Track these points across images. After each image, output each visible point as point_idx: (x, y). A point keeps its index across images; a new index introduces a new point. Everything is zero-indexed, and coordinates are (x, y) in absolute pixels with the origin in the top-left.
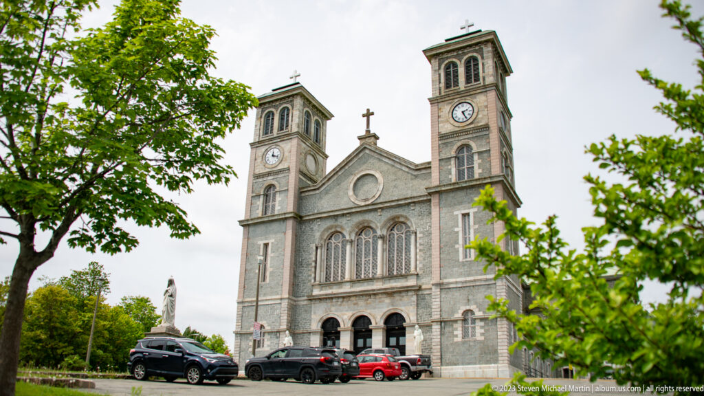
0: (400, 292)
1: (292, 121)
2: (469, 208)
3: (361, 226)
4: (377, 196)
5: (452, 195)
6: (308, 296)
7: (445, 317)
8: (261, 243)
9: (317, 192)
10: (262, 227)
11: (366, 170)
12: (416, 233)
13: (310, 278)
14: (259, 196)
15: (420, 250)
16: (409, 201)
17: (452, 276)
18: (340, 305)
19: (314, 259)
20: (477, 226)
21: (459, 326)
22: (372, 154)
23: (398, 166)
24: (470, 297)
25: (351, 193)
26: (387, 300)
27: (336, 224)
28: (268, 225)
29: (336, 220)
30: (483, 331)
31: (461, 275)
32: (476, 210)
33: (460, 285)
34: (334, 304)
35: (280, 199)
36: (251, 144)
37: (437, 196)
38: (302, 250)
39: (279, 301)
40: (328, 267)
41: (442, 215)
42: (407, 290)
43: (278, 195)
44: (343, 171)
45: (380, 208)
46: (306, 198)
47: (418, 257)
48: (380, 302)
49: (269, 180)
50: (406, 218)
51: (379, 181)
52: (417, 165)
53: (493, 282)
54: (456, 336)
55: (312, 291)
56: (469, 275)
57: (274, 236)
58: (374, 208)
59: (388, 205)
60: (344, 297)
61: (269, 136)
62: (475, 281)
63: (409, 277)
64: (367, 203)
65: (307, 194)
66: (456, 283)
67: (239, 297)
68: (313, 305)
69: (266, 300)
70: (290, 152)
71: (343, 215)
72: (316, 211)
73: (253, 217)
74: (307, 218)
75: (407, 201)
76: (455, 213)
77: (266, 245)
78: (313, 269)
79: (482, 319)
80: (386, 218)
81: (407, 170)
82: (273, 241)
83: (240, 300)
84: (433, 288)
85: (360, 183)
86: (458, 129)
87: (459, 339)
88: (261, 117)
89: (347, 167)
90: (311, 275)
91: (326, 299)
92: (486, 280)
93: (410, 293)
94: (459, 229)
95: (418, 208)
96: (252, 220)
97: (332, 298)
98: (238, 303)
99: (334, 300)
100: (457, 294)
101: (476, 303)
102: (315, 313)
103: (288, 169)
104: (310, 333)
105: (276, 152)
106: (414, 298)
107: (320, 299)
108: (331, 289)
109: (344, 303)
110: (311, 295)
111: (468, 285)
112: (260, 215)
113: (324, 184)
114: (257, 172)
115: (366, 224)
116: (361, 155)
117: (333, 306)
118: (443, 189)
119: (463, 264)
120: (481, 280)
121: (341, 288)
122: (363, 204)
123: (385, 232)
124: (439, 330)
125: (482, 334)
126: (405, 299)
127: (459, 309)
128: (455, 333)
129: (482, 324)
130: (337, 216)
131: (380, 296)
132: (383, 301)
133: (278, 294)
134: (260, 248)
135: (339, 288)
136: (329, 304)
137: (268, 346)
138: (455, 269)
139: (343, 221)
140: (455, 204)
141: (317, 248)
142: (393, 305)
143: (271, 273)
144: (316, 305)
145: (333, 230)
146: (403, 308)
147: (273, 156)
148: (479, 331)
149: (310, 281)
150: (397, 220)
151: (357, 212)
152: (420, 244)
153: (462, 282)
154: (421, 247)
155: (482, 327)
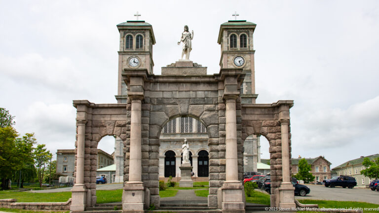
0: (206, 141)
1: (145, 44)
18: (175, 145)
26: (200, 144)
36: (119, 52)
48: (196, 145)
60: (177, 141)
61: (129, 50)
70: (145, 62)
88: (124, 37)
91: (167, 141)
97: (171, 141)
102: (161, 148)
105: (136, 60)
107: (164, 141)
108: (169, 136)
109: (177, 144)
117: (171, 145)
121: (175, 136)
131: (196, 142)
136: (169, 144)
142: (202, 147)
144: (162, 144)
146: (207, 148)
147: (134, 62)
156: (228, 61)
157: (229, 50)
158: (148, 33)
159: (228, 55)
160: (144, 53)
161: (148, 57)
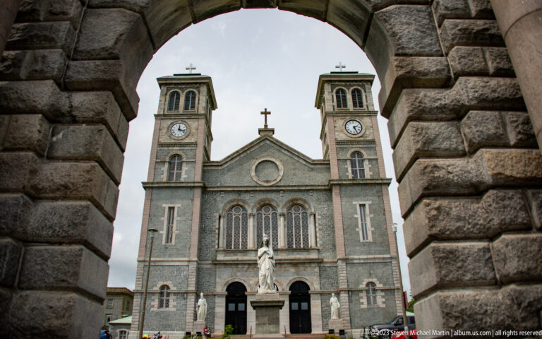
0: (304, 263)
1: (198, 103)
2: (365, 201)
3: (262, 203)
4: (278, 180)
5: (350, 188)
6: (213, 261)
7: (352, 287)
8: (166, 206)
9: (220, 168)
10: (168, 192)
11: (267, 156)
12: (315, 215)
13: (213, 244)
14: (164, 162)
15: (320, 229)
16: (309, 188)
17: (355, 253)
18: (246, 271)
19: (217, 227)
20: (372, 216)
21: (364, 294)
22: (273, 145)
23: (297, 159)
24: (372, 272)
25: (253, 174)
26: (292, 270)
27: (239, 198)
28: (173, 190)
29: (240, 195)
30: (384, 300)
31: (362, 253)
32: (370, 202)
33: (362, 261)
34: (239, 269)
35: (187, 169)
36: (156, 116)
37: (338, 187)
38: (205, 217)
39: (186, 264)
40: (229, 236)
41: (343, 203)
42: (311, 262)
43: (184, 165)
44: (245, 154)
45: (282, 190)
46: (208, 171)
47: (318, 235)
48: (285, 271)
49: (176, 150)
50: (305, 201)
51: (279, 168)
52: (314, 161)
53: (389, 260)
54: (362, 303)
55: (216, 256)
56: (369, 253)
57: (180, 201)
58: (276, 189)
59: (291, 188)
60: (249, 264)
61: (173, 112)
62: (374, 258)
63: (311, 251)
64: (269, 184)
65: (209, 168)
66: (360, 259)
67: (139, 256)
68: (217, 270)
69: (172, 261)
70: (197, 129)
71: (247, 191)
72: (219, 185)
73: (156, 181)
74: (212, 189)
75: (307, 188)
76: (354, 203)
77: (172, 209)
78: (217, 236)
79: (382, 290)
80: (287, 200)
81: (304, 163)
82: (180, 205)
83: (142, 259)
84: (339, 262)
85: (261, 167)
86: (350, 139)
87: (365, 306)
88: (166, 94)
89: (248, 152)
90: (215, 241)
91: (231, 264)
92: (384, 258)
93: (313, 265)
94: (358, 216)
95: (315, 194)
96: (157, 183)
97: (238, 264)
98: (139, 261)
99: (240, 266)
100: (360, 268)
101: (376, 277)
102: (220, 277)
103: (195, 144)
104: (215, 295)
105: (183, 127)
106: (317, 270)
107: (226, 264)
108: (235, 255)
109: (250, 269)
110: (216, 260)
111: (369, 261)
112: (165, 180)
113: (226, 162)
114: (162, 140)
115: (267, 202)
116: (262, 144)
117: (239, 271)
118: (344, 182)
119: (364, 244)
120: (379, 258)
121: (246, 255)
122: (265, 184)
123: (285, 211)
124: (347, 298)
125: (383, 303)
126: (309, 269)
127: (363, 281)
128: (361, 301)
129: (383, 294)
130: (241, 191)
131: (286, 265)
132: (288, 270)
133: (185, 256)
134: (164, 211)
135: (244, 255)
136: (235, 270)
137: (174, 306)
138: (357, 248)
139: (247, 197)
140: (353, 196)
141: (220, 217)
142: (298, 275)
143: (176, 235)
144: (221, 269)
145: (235, 203)
146: (307, 277)
147: (179, 129)
148: (380, 300)
149: (214, 246)
150: (295, 202)
151: (260, 191)
152: (319, 225)
153: (364, 259)
154: (320, 227)
155: (383, 297)
156: (335, 127)
157: (336, 110)
158: (204, 89)
159: (335, 118)
160: (196, 116)
161: (203, 122)
